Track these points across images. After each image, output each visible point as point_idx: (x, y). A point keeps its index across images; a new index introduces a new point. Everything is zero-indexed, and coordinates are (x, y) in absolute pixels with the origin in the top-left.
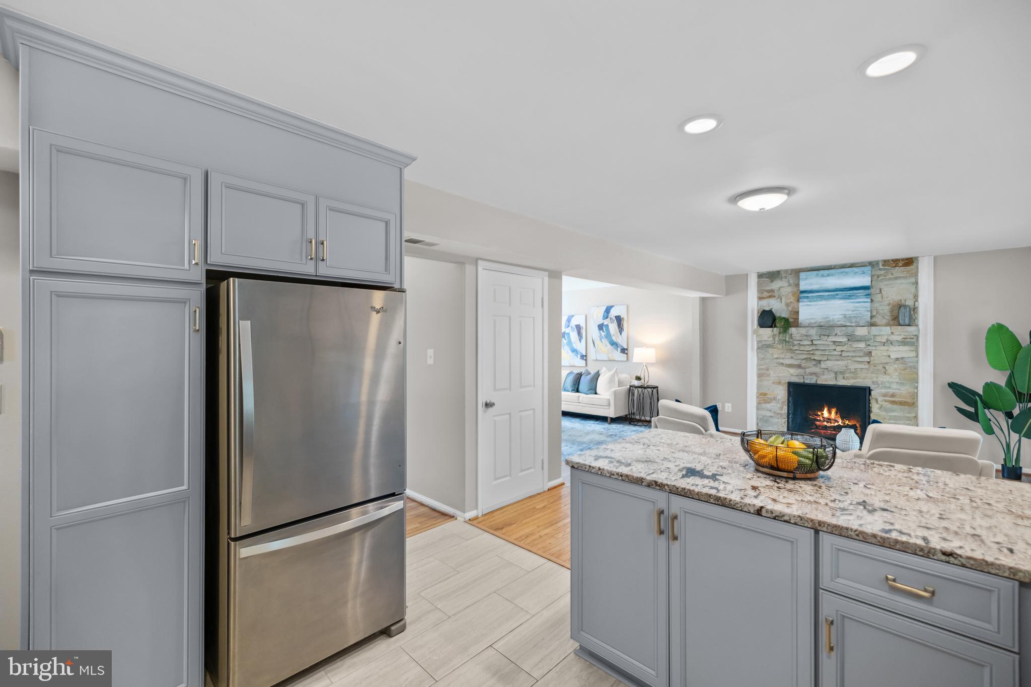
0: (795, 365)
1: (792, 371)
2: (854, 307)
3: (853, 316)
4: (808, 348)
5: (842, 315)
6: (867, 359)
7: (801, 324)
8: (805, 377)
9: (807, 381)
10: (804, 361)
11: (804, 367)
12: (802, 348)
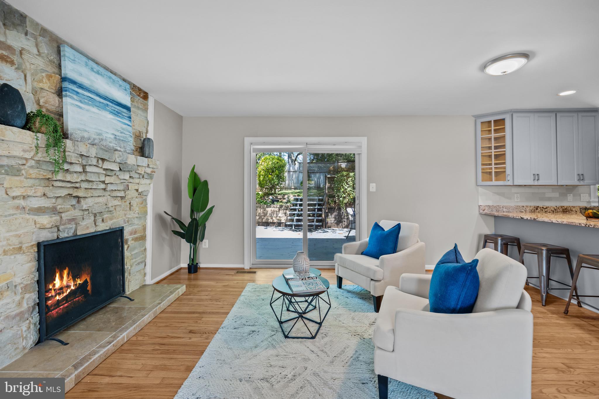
0: (48, 208)
1: (45, 220)
2: (122, 128)
3: (122, 139)
4: (75, 178)
5: (113, 134)
6: (122, 194)
7: (71, 135)
8: (61, 228)
9: (64, 235)
10: (60, 201)
11: (61, 211)
12: (69, 178)
